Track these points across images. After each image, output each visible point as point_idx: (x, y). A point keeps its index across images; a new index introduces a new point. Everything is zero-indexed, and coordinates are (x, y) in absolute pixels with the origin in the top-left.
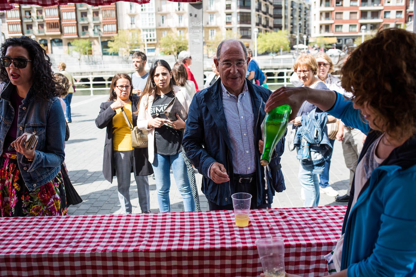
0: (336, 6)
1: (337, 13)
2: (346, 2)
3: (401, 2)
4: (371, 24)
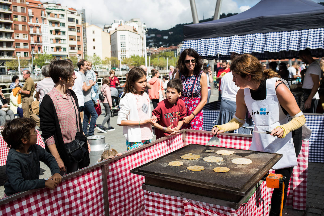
3: (25, 37)
4: (7, 51)
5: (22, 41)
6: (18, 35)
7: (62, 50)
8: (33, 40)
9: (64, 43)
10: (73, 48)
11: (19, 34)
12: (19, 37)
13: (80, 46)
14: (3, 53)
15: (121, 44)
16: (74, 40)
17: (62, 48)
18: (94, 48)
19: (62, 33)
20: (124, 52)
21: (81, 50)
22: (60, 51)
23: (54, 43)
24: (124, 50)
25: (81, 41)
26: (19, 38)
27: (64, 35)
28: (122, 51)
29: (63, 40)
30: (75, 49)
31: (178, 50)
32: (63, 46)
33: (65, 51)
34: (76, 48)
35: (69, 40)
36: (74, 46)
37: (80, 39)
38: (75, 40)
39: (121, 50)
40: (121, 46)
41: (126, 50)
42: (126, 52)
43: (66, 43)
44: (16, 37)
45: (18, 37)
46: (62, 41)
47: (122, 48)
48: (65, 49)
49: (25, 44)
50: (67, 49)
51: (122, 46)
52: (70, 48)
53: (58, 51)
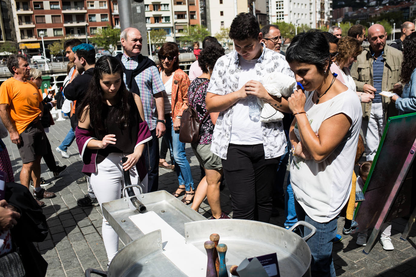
0: (35, 9)
1: (36, 16)
2: (47, 6)
3: (104, 5)
4: (78, 27)
5: (98, 11)
6: (92, 4)
7: (163, 20)
8: (116, 9)
9: (166, 9)
10: (180, 15)
11: (93, 2)
12: (94, 6)
13: (195, 12)
14: (72, 30)
15: (277, 5)
16: (182, 3)
17: (163, 17)
18: (222, 13)
20: (282, 17)
21: (197, 18)
22: (161, 22)
23: (151, 11)
24: (281, 14)
25: (196, 5)
26: (94, 8)
28: (279, 16)
29: (165, 5)
30: (185, 18)
31: (412, 9)
32: (164, 14)
33: (167, 22)
34: (187, 16)
35: (175, 4)
36: (183, 13)
37: (193, 2)
38: (185, 4)
39: (276, 14)
40: (277, 9)
41: (284, 14)
42: (284, 17)
43: (169, 10)
44: (90, 6)
45: (92, 6)
46: (162, 8)
47: (279, 10)
48: (167, 18)
49: (103, 16)
50: (171, 18)
51: (279, 7)
52: (176, 16)
53: (158, 22)
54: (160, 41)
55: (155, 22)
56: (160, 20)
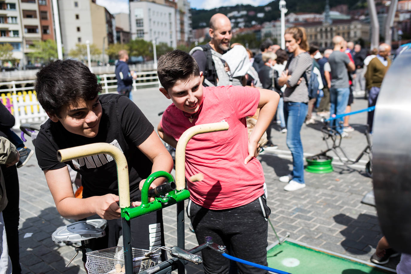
7: (11, 34)
9: (14, 22)
10: (31, 29)
13: (48, 26)
16: (32, 17)
17: (10, 31)
18: (78, 29)
19: (9, 6)
20: (141, 35)
22: (9, 36)
24: (141, 32)
25: (49, 19)
27: (13, 10)
28: (138, 34)
29: (12, 17)
30: (36, 33)
32: (12, 27)
33: (16, 36)
34: (39, 30)
35: (24, 17)
36: (35, 27)
37: (46, 16)
38: (35, 17)
39: (136, 32)
40: (137, 26)
41: (145, 32)
42: (145, 35)
43: (18, 23)
46: (10, 20)
47: (139, 28)
48: (16, 33)
50: (20, 33)
52: (26, 30)
53: (5, 35)
54: (6, 56)
55: (2, 36)
56: (8, 34)
